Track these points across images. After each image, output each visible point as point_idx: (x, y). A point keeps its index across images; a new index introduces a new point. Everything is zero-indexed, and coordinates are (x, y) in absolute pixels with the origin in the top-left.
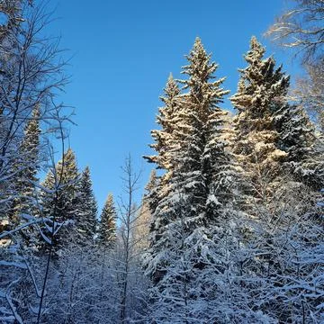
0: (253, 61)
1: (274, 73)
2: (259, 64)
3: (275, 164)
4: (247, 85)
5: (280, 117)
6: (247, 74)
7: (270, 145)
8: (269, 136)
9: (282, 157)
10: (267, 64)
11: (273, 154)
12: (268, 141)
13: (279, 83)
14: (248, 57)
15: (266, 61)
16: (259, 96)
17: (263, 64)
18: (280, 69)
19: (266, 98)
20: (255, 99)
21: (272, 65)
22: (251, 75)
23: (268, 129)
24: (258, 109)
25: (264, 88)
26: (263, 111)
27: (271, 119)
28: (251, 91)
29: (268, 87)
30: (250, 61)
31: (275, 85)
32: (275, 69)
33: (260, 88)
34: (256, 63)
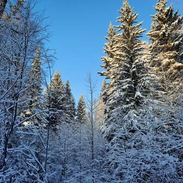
0: (160, 9)
1: (173, 15)
2: (163, 11)
3: (175, 71)
4: (157, 25)
5: (177, 42)
6: (156, 18)
7: (172, 60)
8: (171, 54)
9: (179, 66)
10: (169, 10)
11: (174, 65)
12: (170, 58)
13: (177, 21)
14: (156, 8)
15: (168, 8)
16: (164, 31)
17: (166, 11)
18: (177, 13)
19: (169, 31)
20: (162, 33)
21: (172, 11)
22: (159, 18)
23: (171, 50)
24: (164, 39)
25: (167, 26)
26: (167, 40)
27: (172, 44)
28: (159, 28)
29: (170, 25)
30: (158, 10)
31: (174, 23)
32: (174, 13)
33: (164, 26)
34: (161, 10)
